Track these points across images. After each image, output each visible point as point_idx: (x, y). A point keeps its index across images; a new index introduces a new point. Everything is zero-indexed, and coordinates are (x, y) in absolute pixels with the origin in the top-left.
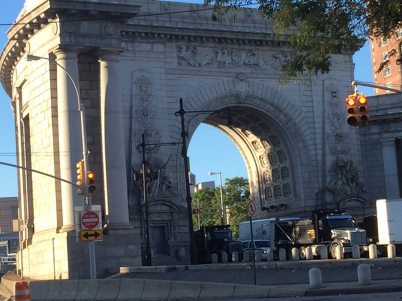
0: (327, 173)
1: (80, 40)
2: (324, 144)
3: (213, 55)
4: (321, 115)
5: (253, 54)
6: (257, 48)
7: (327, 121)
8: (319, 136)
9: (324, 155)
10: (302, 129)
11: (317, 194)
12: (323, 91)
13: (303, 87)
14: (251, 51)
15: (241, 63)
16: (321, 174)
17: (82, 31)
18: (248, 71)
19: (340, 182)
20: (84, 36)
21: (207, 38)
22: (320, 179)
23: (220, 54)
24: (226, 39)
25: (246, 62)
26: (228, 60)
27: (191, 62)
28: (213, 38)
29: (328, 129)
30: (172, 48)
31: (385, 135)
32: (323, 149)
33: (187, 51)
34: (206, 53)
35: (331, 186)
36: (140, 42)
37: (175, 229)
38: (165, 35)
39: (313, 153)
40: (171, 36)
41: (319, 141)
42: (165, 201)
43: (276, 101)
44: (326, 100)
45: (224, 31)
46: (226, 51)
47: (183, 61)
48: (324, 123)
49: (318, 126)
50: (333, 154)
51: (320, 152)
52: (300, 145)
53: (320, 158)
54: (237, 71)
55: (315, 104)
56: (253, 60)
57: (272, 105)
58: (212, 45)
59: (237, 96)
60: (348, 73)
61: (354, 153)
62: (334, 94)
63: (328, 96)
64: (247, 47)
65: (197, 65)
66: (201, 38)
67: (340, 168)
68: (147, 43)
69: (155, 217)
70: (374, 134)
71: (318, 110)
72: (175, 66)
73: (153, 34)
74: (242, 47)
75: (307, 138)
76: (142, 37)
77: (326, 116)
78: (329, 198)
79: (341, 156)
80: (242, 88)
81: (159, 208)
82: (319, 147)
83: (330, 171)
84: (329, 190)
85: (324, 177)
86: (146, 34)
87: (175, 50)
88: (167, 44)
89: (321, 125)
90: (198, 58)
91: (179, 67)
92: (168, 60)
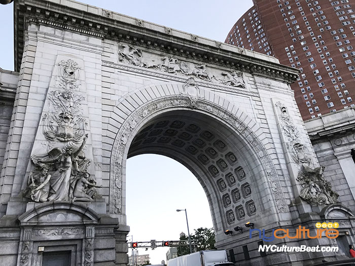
0: (297, 183)
2: (285, 153)
3: (160, 61)
4: (276, 127)
7: (283, 131)
8: (278, 146)
9: (287, 164)
10: (260, 138)
11: (290, 206)
12: (273, 107)
13: (253, 102)
14: (199, 65)
15: (190, 73)
16: (289, 184)
19: (314, 190)
22: (290, 190)
23: (167, 60)
24: (173, 47)
25: (195, 72)
26: (177, 67)
27: (136, 62)
28: (159, 44)
29: (286, 139)
30: (112, 46)
31: (338, 149)
32: (285, 158)
33: (130, 51)
35: (304, 195)
37: (88, 256)
38: (102, 26)
39: (276, 162)
40: (110, 30)
41: (279, 151)
43: (229, 110)
44: (277, 114)
46: (173, 60)
48: (280, 133)
49: (275, 136)
51: (282, 161)
53: (284, 167)
55: (267, 117)
56: (202, 72)
58: (159, 52)
59: (188, 99)
62: (284, 110)
64: (195, 61)
65: (143, 65)
70: (325, 150)
71: (272, 122)
72: (116, 61)
75: (267, 147)
77: (280, 127)
78: (306, 209)
80: (193, 93)
81: (59, 218)
82: (281, 156)
83: (299, 179)
84: (303, 200)
85: (293, 186)
87: (116, 47)
88: (106, 41)
89: (277, 136)
90: (143, 60)
91: (120, 63)
92: (106, 54)
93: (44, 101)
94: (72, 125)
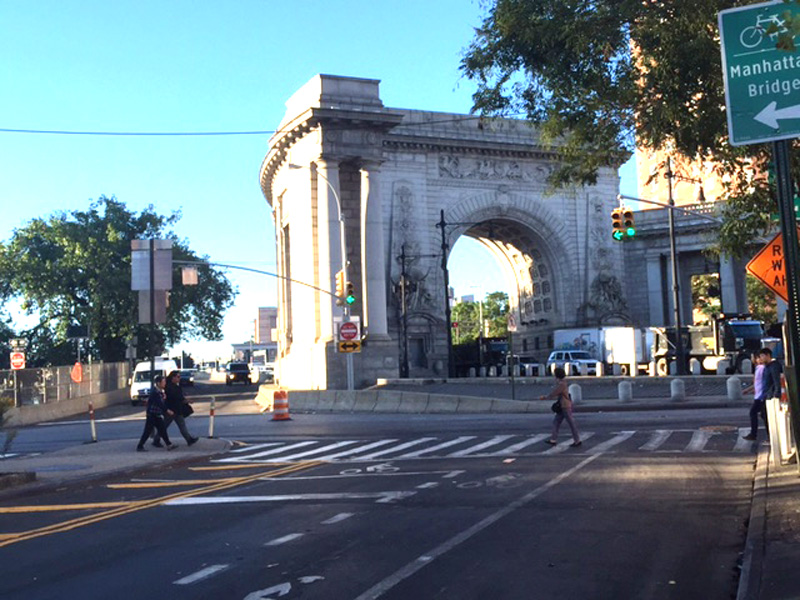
0: (589, 289)
1: (342, 149)
2: (586, 259)
3: (475, 167)
4: (584, 229)
5: (517, 166)
6: (521, 159)
7: (590, 235)
8: (582, 251)
9: (586, 270)
10: (565, 243)
11: (579, 310)
12: (587, 205)
13: (566, 201)
14: (515, 163)
15: (504, 175)
16: (582, 289)
17: (344, 140)
18: (510, 183)
19: (602, 298)
20: (346, 145)
21: (470, 149)
22: (582, 295)
23: (483, 165)
24: (488, 150)
25: (509, 174)
26: (491, 172)
27: (454, 173)
28: (476, 149)
29: (591, 244)
30: (434, 158)
31: (650, 251)
32: (586, 264)
33: (449, 161)
34: (468, 164)
35: (593, 301)
36: (402, 152)
37: (433, 342)
38: (428, 145)
39: (575, 268)
40: (433, 146)
41: (582, 256)
42: (423, 313)
43: (538, 214)
44: (590, 212)
46: (489, 163)
47: (444, 172)
48: (587, 237)
49: (581, 240)
50: (596, 269)
51: (582, 267)
52: (562, 259)
53: (582, 273)
54: (499, 183)
55: (578, 218)
56: (516, 172)
57: (534, 218)
58: (475, 156)
59: (499, 209)
60: (614, 187)
61: (618, 270)
62: (599, 208)
63: (592, 210)
64: (511, 159)
65: (459, 176)
66: (464, 149)
67: (602, 283)
68: (409, 153)
69: (414, 330)
70: (640, 249)
71: (581, 223)
72: (437, 177)
73: (415, 144)
74: (506, 158)
75: (570, 252)
76: (404, 147)
77: (590, 230)
78: (590, 314)
79: (604, 272)
80: (504, 201)
81: (417, 320)
82: (582, 261)
83: (592, 287)
84: (591, 306)
85: (586, 292)
86: (408, 144)
87: (437, 161)
88: (429, 155)
89: (584, 240)
90: (460, 169)
91: (441, 178)
92: (430, 171)
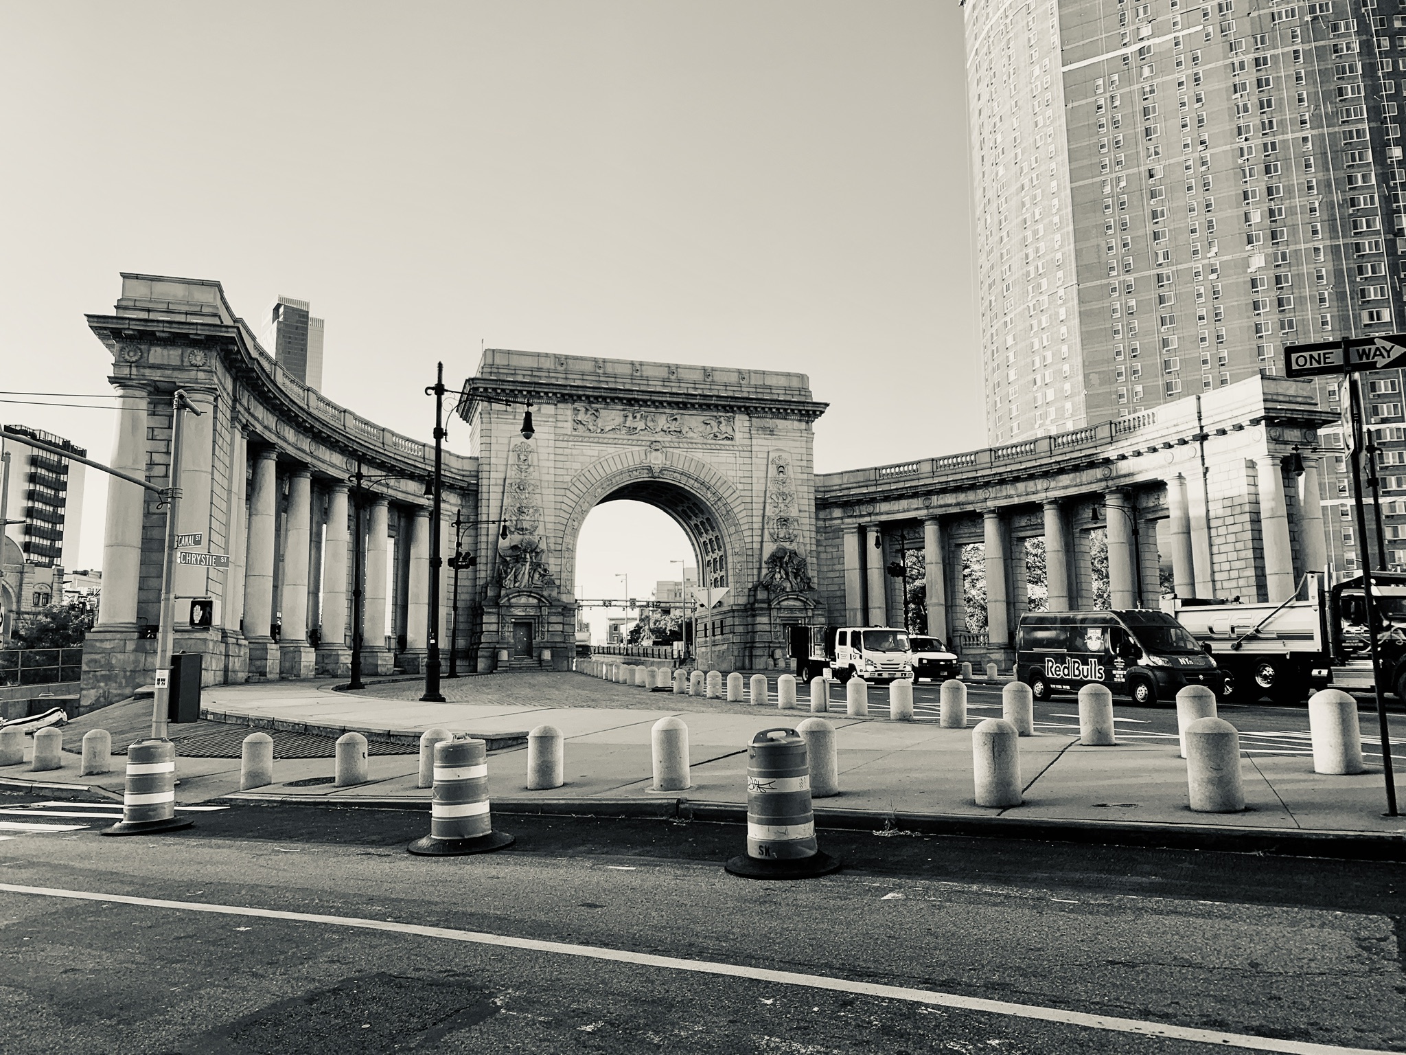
0: (764, 565)
1: (147, 372)
2: (762, 529)
3: (622, 419)
4: (762, 494)
5: (676, 419)
6: (681, 411)
7: (769, 501)
8: (757, 519)
9: (762, 542)
10: (736, 510)
11: (750, 590)
12: (767, 465)
13: (740, 460)
14: (673, 415)
15: (658, 429)
16: (756, 565)
18: (668, 438)
19: (778, 576)
20: (153, 367)
21: (613, 399)
22: (755, 572)
23: (630, 418)
24: (637, 400)
25: (665, 428)
26: (640, 425)
27: (591, 428)
28: (621, 399)
29: (770, 511)
30: (566, 410)
31: (847, 521)
32: (762, 535)
33: (586, 414)
34: (612, 416)
35: (766, 580)
36: (523, 403)
37: (543, 627)
38: (555, 394)
39: (748, 540)
40: (563, 395)
41: (757, 526)
42: (531, 592)
43: (702, 476)
44: (769, 475)
45: (633, 391)
46: (638, 415)
47: (580, 426)
48: (764, 503)
49: (758, 508)
50: (774, 541)
51: (757, 539)
52: (732, 529)
53: (757, 546)
54: (653, 439)
55: (754, 480)
56: (674, 426)
57: (697, 480)
58: (621, 407)
59: (650, 469)
60: (804, 444)
61: (804, 540)
62: (781, 469)
63: (773, 471)
64: (667, 411)
65: (599, 431)
66: (604, 398)
67: (777, 560)
69: (519, 612)
70: (836, 519)
71: (758, 487)
72: (569, 431)
73: (538, 393)
74: (661, 410)
75: (742, 521)
77: (768, 495)
78: (761, 595)
79: (787, 545)
80: (657, 460)
81: (523, 600)
82: (757, 532)
83: (768, 562)
84: (763, 586)
85: (760, 569)
86: (529, 392)
87: (569, 412)
88: (560, 405)
89: (761, 506)
90: (600, 423)
91: (574, 433)
92: (559, 424)
93: (503, 493)
94: (528, 518)
